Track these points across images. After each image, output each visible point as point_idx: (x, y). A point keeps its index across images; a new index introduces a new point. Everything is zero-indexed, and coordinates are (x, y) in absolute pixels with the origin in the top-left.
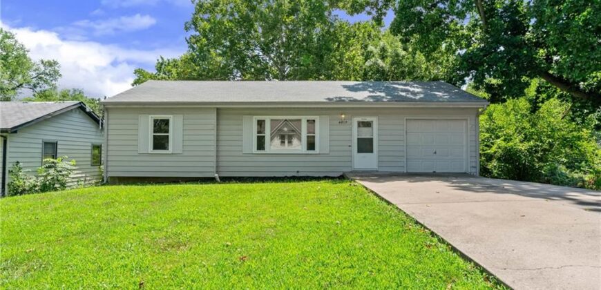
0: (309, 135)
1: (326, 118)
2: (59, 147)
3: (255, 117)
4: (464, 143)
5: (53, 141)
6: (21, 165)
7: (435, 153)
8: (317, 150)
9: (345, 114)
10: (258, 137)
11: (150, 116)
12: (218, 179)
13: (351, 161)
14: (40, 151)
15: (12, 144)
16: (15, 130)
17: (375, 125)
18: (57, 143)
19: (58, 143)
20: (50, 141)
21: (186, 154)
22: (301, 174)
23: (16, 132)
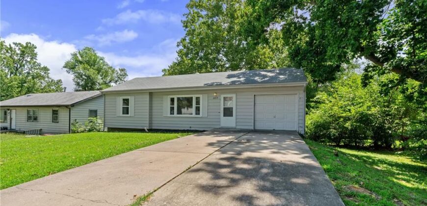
0: (197, 106)
1: (206, 96)
2: (98, 112)
3: (169, 96)
4: (297, 110)
5: (95, 110)
6: (77, 121)
7: (275, 117)
8: (201, 115)
9: (216, 93)
10: (171, 107)
11: (121, 97)
12: (147, 130)
13: (219, 122)
14: (88, 114)
15: (73, 112)
16: (73, 105)
17: (234, 99)
19: (98, 110)
20: (93, 110)
21: (135, 116)
22: (192, 129)
23: (73, 106)
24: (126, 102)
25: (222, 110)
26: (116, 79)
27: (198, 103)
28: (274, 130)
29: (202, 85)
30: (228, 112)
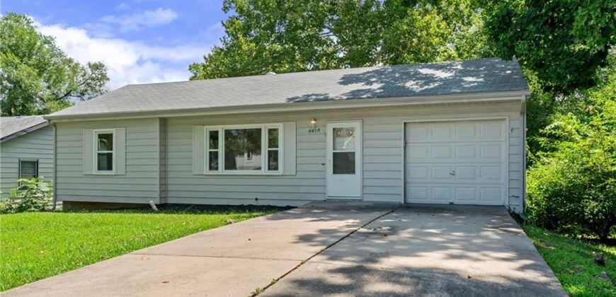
0: (271, 149)
1: (292, 126)
2: (40, 166)
3: (206, 127)
4: (504, 157)
5: (32, 160)
7: (453, 174)
8: (280, 171)
9: (315, 119)
10: (210, 153)
11: (94, 130)
12: (155, 207)
13: (324, 186)
14: (17, 171)
17: (358, 133)
18: (37, 162)
19: (40, 161)
20: (29, 160)
21: (129, 175)
24: (106, 140)
25: (330, 158)
26: (83, 88)
27: (273, 142)
28: (452, 204)
29: (283, 101)
30: (343, 163)
